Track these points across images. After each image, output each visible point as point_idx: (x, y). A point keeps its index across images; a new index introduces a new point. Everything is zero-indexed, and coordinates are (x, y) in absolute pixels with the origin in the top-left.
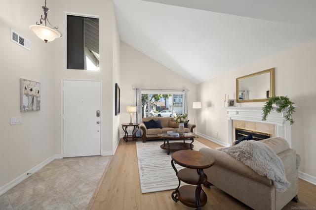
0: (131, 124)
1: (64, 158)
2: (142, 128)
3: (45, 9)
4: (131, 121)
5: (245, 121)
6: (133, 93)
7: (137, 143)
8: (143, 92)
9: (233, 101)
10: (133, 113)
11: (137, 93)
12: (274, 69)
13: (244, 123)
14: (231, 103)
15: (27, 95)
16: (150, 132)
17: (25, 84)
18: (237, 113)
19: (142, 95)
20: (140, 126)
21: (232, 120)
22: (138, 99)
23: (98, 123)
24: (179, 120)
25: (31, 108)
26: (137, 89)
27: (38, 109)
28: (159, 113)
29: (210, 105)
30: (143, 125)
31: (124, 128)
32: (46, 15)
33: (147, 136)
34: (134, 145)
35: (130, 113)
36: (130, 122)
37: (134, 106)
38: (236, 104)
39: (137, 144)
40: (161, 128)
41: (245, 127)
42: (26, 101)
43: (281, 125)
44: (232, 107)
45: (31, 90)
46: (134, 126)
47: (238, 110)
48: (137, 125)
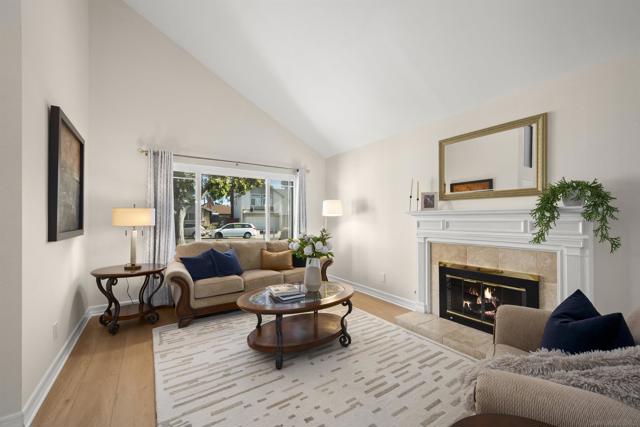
0: (133, 270)
2: (177, 279)
4: (133, 258)
5: (466, 246)
6: (144, 165)
7: (156, 332)
8: (177, 166)
9: (432, 197)
10: (143, 230)
11: (156, 169)
12: (545, 116)
13: (464, 250)
14: (428, 202)
16: (206, 289)
18: (447, 225)
19: (176, 174)
20: (167, 273)
21: (431, 244)
22: (162, 186)
24: (308, 250)
26: (156, 154)
28: (217, 230)
29: (362, 207)
30: (180, 269)
31: (104, 282)
33: (195, 304)
34: (145, 345)
35: (127, 230)
36: (127, 262)
37: (145, 206)
38: (439, 203)
39: (156, 339)
40: (239, 273)
41: (465, 259)
43: (577, 253)
44: (430, 211)
46: (147, 274)
47: (447, 219)
48: (159, 272)
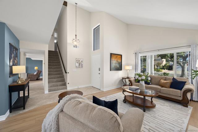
1: (92, 86)
3: (76, 35)
15: (77, 63)
17: (77, 59)
23: (99, 74)
25: (79, 67)
26: (136, 53)
27: (82, 67)
32: (76, 37)
42: (77, 65)
45: (79, 61)
